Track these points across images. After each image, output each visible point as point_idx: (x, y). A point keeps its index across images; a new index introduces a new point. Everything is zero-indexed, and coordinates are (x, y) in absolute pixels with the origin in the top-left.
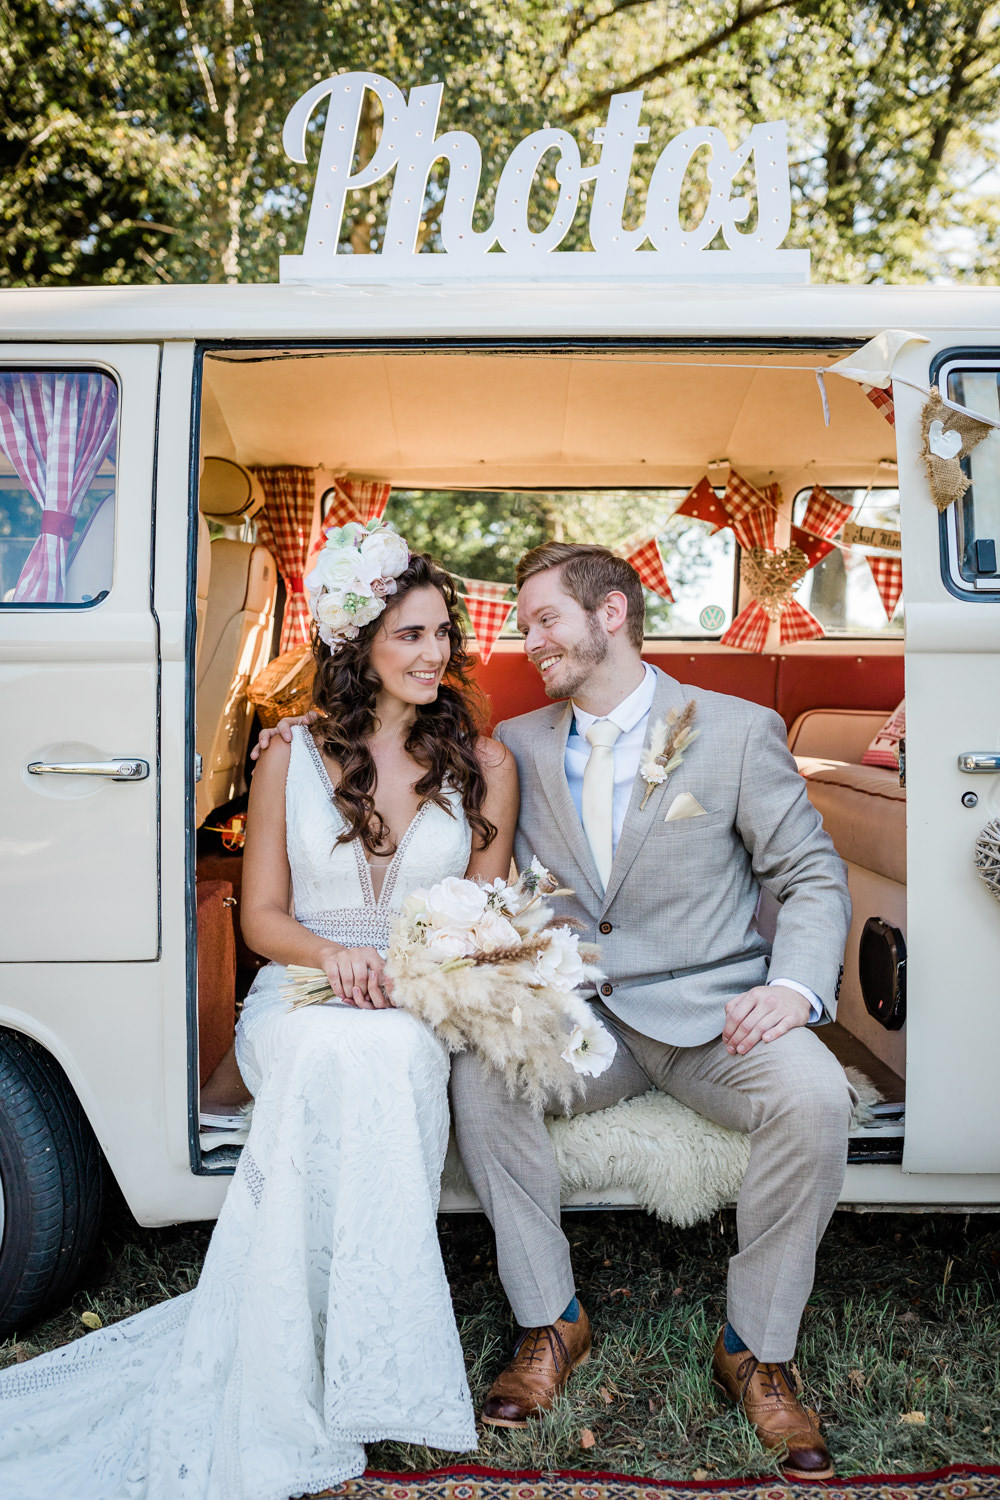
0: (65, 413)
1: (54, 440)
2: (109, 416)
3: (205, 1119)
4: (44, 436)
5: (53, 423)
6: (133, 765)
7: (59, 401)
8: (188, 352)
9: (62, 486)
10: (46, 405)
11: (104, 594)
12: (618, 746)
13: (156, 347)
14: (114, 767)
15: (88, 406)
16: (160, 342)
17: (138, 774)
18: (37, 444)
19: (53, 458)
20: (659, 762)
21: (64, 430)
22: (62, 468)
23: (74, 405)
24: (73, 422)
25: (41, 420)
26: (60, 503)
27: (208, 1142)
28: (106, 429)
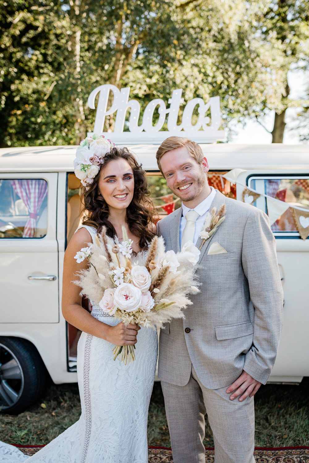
0: (35, 188)
1: (32, 195)
2: (46, 188)
3: (70, 359)
4: (30, 193)
5: (32, 191)
6: (52, 277)
7: (33, 186)
8: (65, 175)
9: (35, 207)
10: (30, 186)
11: (45, 235)
12: (197, 221)
13: (57, 174)
14: (48, 278)
15: (40, 187)
16: (58, 172)
17: (54, 279)
18: (28, 195)
19: (32, 200)
20: (207, 231)
21: (35, 193)
22: (35, 202)
23: (37, 186)
24: (37, 191)
25: (29, 189)
26: (34, 211)
27: (71, 365)
28: (45, 193)
